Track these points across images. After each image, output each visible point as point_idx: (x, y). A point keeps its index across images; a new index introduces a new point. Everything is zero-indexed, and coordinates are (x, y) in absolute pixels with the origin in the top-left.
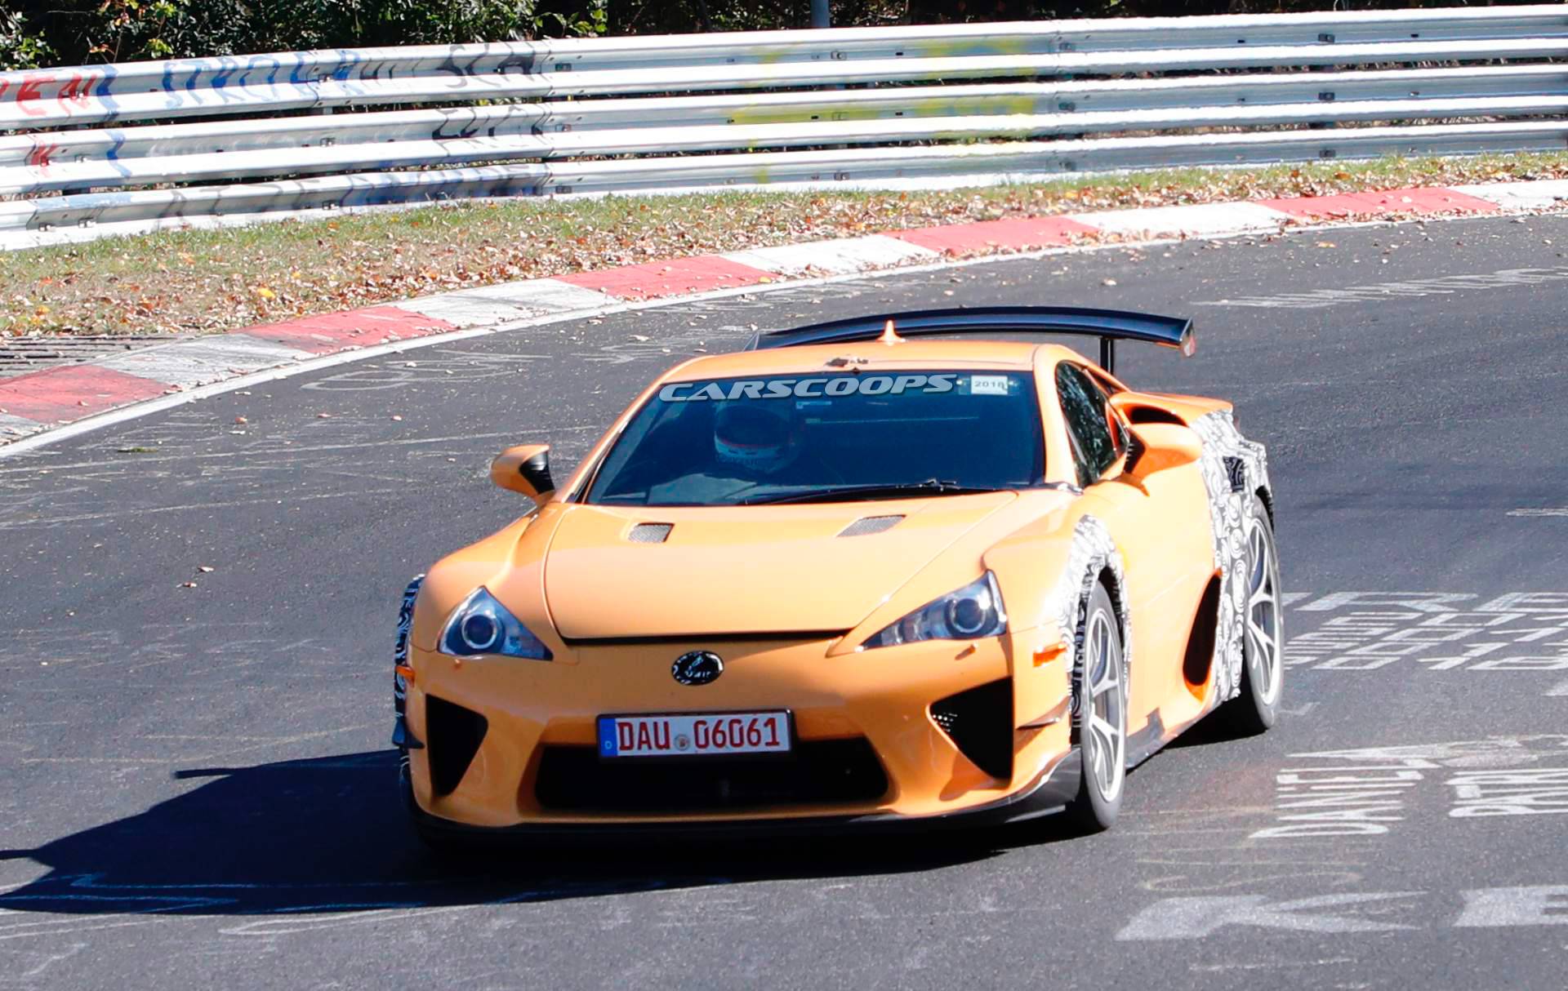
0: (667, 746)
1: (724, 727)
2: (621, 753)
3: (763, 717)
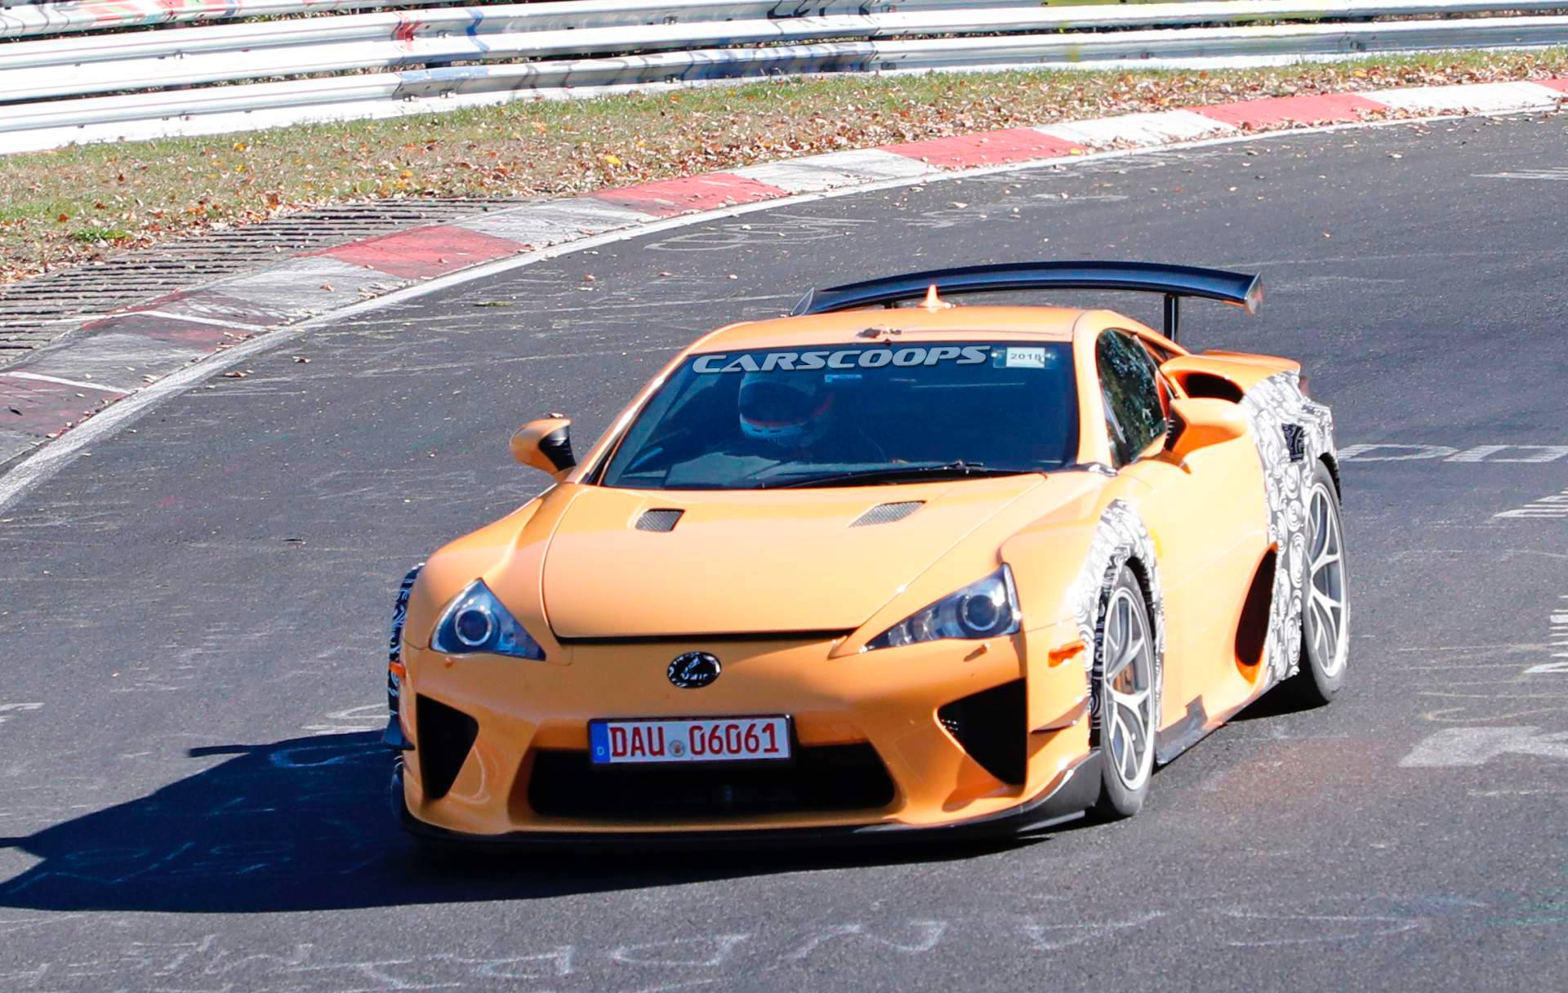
0: (661, 752)
1: (721, 733)
2: (614, 760)
3: (761, 723)
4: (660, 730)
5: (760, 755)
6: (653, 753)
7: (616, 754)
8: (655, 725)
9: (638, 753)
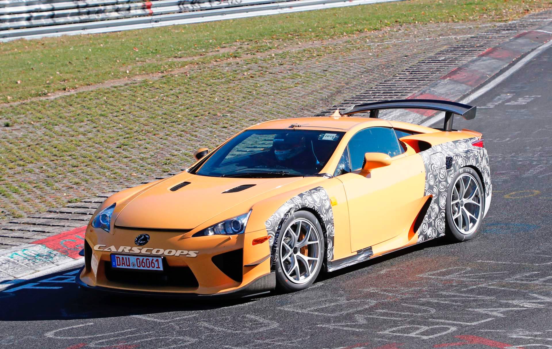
0: (129, 266)
1: (144, 261)
2: (118, 267)
3: (155, 259)
4: (129, 258)
5: (155, 269)
6: (128, 266)
7: (118, 265)
8: (127, 257)
9: (124, 265)
